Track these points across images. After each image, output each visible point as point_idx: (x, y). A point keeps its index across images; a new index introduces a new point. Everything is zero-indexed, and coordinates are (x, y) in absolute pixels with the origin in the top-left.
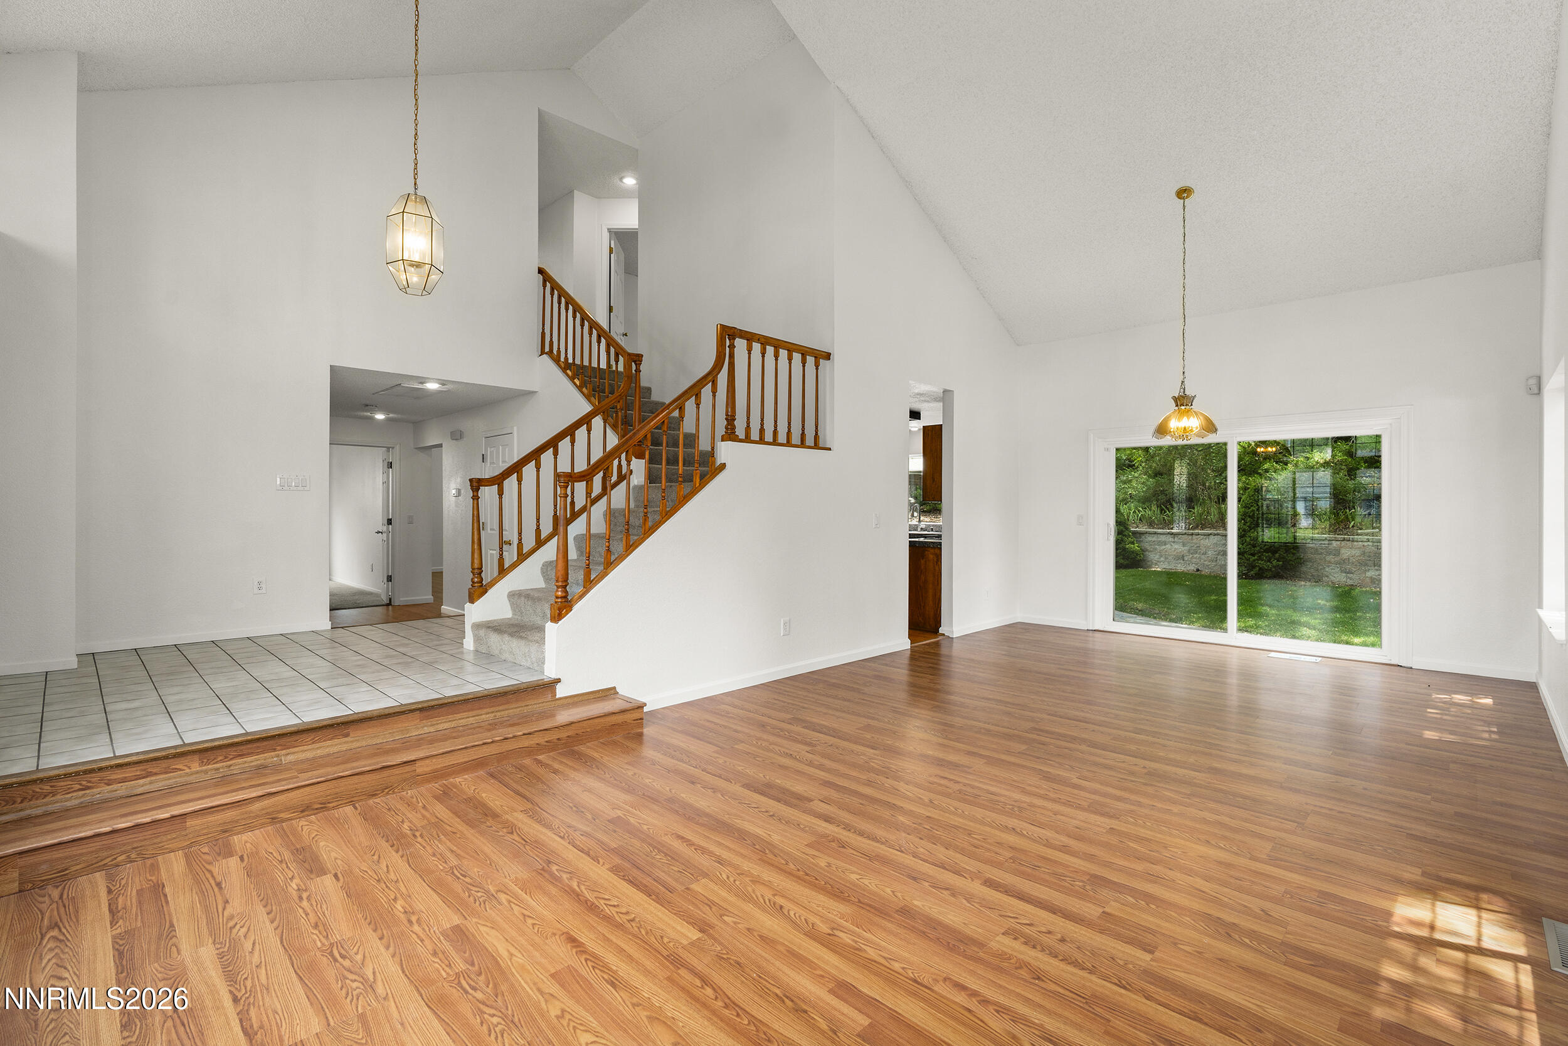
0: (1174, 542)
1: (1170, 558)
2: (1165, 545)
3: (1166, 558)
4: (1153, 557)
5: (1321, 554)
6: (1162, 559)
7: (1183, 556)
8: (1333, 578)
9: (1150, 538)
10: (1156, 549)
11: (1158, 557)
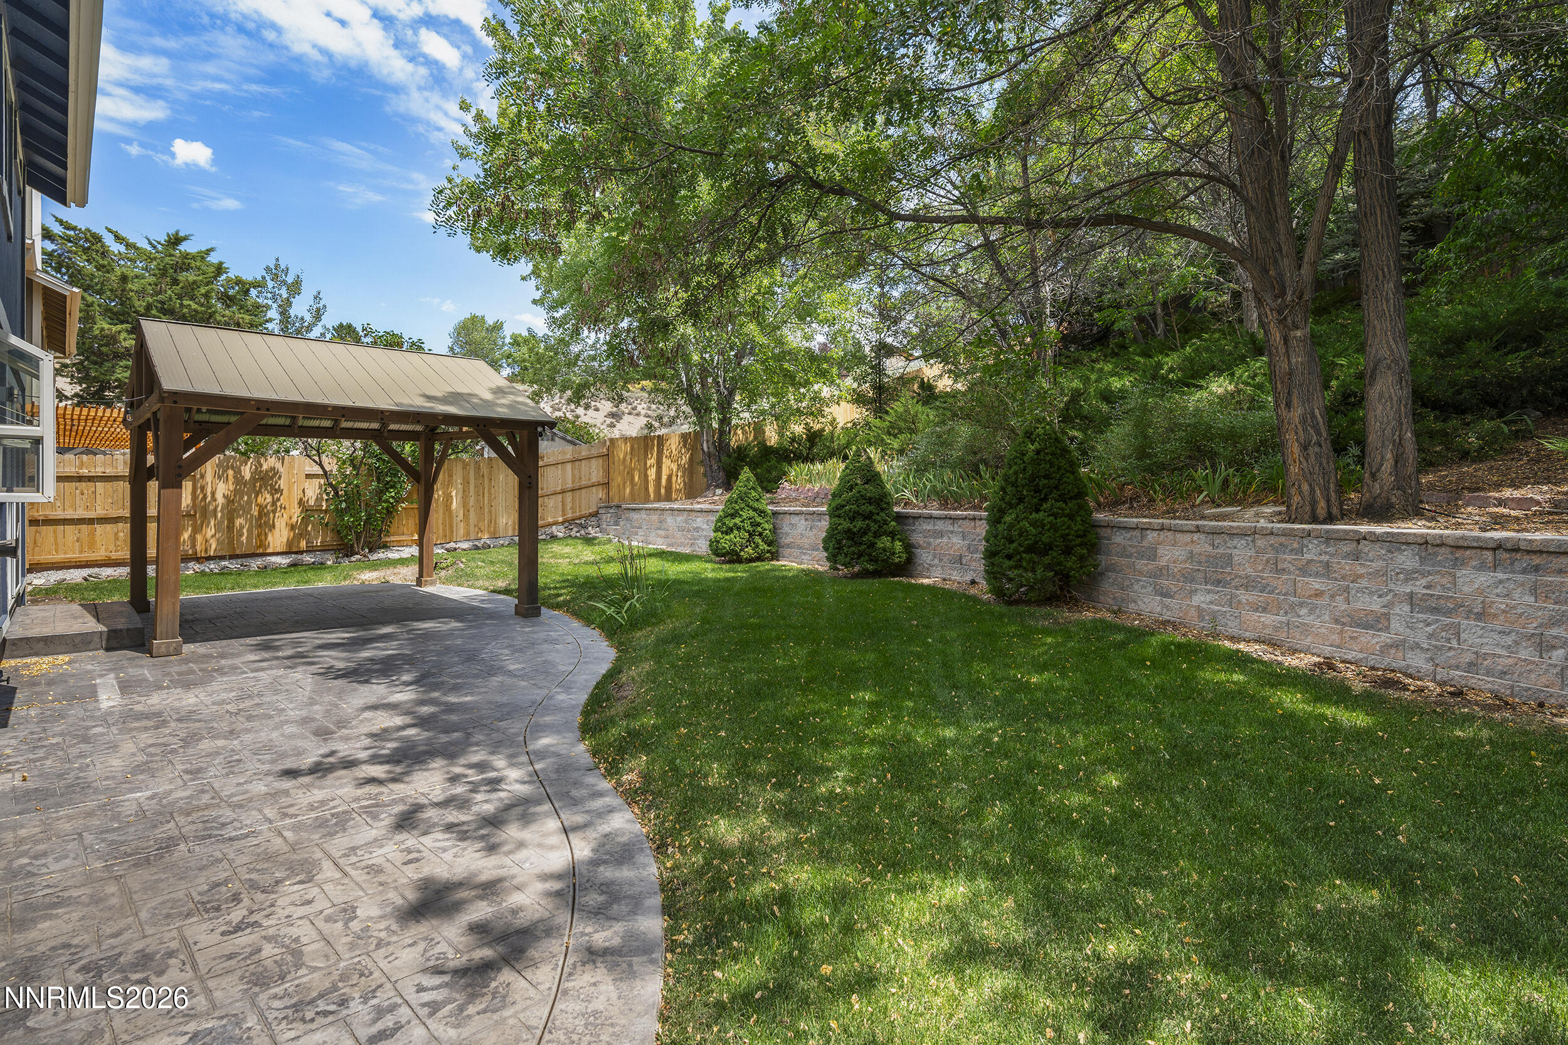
0: (952, 532)
1: (945, 559)
2: (942, 537)
3: (941, 560)
4: (924, 557)
5: (1130, 556)
6: (936, 561)
7: (961, 557)
8: (1143, 606)
9: (927, 526)
10: (929, 544)
11: (930, 557)
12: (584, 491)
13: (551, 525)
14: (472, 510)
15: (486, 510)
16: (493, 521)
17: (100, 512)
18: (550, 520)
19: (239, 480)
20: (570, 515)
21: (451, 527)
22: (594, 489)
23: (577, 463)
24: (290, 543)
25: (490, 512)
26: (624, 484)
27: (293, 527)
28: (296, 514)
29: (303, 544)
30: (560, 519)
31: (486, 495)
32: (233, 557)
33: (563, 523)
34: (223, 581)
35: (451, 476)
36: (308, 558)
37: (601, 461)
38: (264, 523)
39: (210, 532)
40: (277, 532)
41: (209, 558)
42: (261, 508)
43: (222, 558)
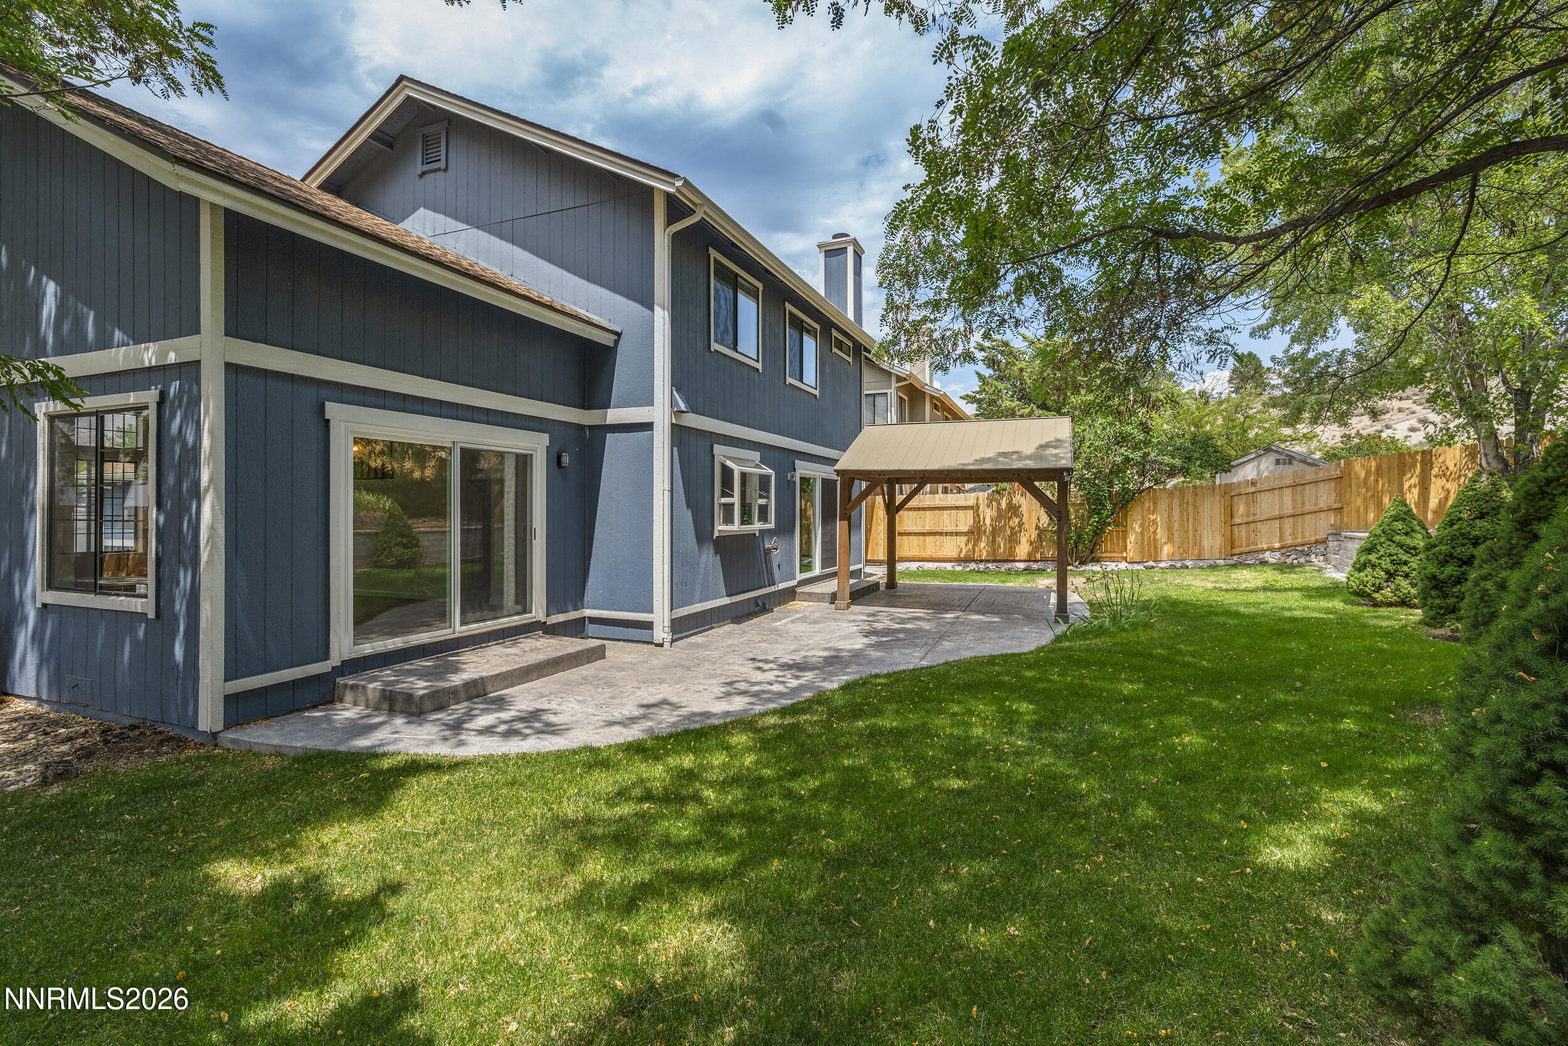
12: (1308, 517)
13: (1263, 551)
14: (1176, 534)
15: (1191, 534)
16: (1198, 543)
17: (927, 528)
18: (1265, 546)
19: (999, 510)
20: (1289, 541)
21: (1156, 548)
22: (1323, 515)
23: (1299, 488)
24: (1029, 554)
25: (1195, 536)
26: (1366, 509)
27: (1031, 543)
28: (1034, 534)
29: (1038, 556)
30: (1277, 545)
31: (1191, 520)
32: (994, 561)
33: (1280, 549)
34: (985, 576)
35: (1155, 504)
36: (1035, 566)
37: (1333, 484)
38: (1013, 539)
39: (983, 545)
40: (1022, 546)
41: (981, 561)
42: (1012, 528)
43: (988, 561)
